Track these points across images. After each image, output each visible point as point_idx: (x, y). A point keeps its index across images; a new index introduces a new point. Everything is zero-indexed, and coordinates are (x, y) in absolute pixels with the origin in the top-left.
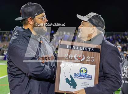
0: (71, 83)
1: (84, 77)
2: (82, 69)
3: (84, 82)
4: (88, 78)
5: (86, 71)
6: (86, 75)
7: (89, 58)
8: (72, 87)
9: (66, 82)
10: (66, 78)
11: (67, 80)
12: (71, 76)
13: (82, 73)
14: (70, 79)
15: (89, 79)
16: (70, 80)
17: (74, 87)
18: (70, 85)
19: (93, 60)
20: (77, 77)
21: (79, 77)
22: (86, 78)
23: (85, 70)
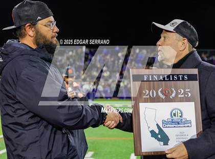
0: (159, 136)
1: (178, 124)
2: (174, 112)
3: (181, 133)
4: (185, 125)
5: (180, 115)
6: (181, 120)
7: (182, 91)
8: (162, 143)
9: (152, 136)
10: (150, 129)
11: (153, 133)
12: (157, 125)
13: (174, 117)
14: (157, 131)
15: (188, 126)
16: (157, 133)
17: (166, 143)
18: (159, 140)
19: (190, 95)
20: (168, 126)
21: (170, 126)
22: (182, 125)
23: (179, 112)
